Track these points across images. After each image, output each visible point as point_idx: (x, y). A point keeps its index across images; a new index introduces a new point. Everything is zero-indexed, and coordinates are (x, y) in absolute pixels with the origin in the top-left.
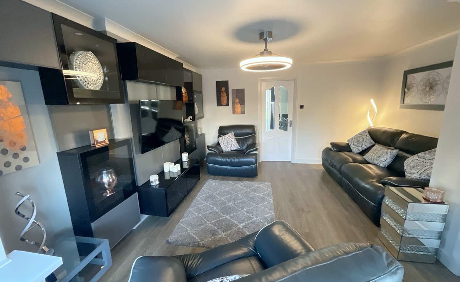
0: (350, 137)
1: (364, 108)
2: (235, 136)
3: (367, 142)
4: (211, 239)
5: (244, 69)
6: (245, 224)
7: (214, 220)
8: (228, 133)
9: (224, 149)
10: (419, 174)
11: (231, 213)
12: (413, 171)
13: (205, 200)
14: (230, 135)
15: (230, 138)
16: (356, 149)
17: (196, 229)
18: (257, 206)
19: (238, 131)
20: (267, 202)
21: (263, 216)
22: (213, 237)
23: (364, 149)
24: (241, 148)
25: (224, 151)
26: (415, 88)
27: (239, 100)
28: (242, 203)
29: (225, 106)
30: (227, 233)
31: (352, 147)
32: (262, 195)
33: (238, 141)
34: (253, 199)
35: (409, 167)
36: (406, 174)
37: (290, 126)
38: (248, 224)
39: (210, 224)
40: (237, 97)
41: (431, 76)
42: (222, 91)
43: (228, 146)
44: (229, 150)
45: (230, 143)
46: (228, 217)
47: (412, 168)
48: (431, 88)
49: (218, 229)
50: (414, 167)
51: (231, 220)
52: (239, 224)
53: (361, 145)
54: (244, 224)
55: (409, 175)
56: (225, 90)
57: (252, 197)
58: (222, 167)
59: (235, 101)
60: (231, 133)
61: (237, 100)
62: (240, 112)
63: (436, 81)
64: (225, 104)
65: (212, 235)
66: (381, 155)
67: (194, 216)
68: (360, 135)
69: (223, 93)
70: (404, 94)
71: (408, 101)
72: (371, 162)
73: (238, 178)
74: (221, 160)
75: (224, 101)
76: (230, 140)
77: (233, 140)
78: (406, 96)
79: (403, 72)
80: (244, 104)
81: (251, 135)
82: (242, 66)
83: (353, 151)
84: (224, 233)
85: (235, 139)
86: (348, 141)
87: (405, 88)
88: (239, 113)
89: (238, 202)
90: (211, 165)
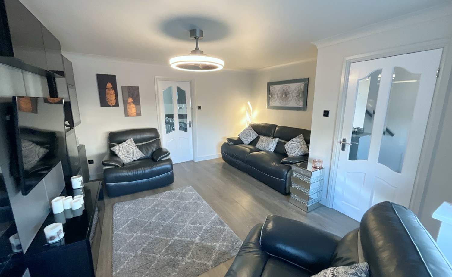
0: (240, 133)
1: (243, 109)
2: (135, 143)
3: (253, 135)
4: (176, 273)
5: (174, 66)
6: (200, 236)
7: (162, 249)
8: (126, 140)
9: (125, 160)
10: (297, 152)
11: (176, 232)
12: (293, 151)
13: (130, 231)
14: (128, 142)
15: (130, 146)
16: (246, 141)
17: (147, 272)
18: (196, 213)
19: (138, 137)
20: (203, 205)
21: (210, 221)
22: (176, 269)
23: (251, 140)
24: (146, 156)
25: (125, 163)
26: (276, 95)
27: (133, 99)
28: (179, 216)
29: (113, 106)
30: (189, 255)
31: (243, 140)
32: (192, 200)
33: (140, 148)
34: (186, 208)
35: (289, 149)
36: (288, 154)
37: (190, 127)
38: (202, 234)
39: (162, 256)
40: (129, 96)
41: (285, 88)
42: (107, 87)
43: (129, 156)
44: (132, 160)
45: (131, 152)
46: (176, 238)
47: (291, 149)
48: (286, 95)
49: (175, 256)
50: (292, 148)
51: (183, 239)
52: (194, 240)
53: (249, 138)
54: (198, 237)
55: (291, 154)
56: (112, 86)
57: (185, 206)
58: (129, 183)
59: (127, 101)
60: (129, 140)
61: (130, 100)
62: (135, 113)
63: (288, 91)
64: (114, 104)
65: (174, 267)
66: (269, 143)
67: (131, 258)
68: (247, 130)
69: (110, 90)
70: (269, 99)
71: (272, 104)
72: (263, 149)
73: (152, 190)
74: (127, 174)
75: (111, 101)
76: (131, 149)
77: (134, 148)
78: (270, 100)
79: (267, 84)
80: (140, 105)
81: (153, 140)
82: (172, 64)
83: (244, 143)
84: (185, 257)
85: (136, 146)
86: (239, 135)
87: (269, 95)
88: (133, 115)
89: (174, 216)
90: (113, 184)
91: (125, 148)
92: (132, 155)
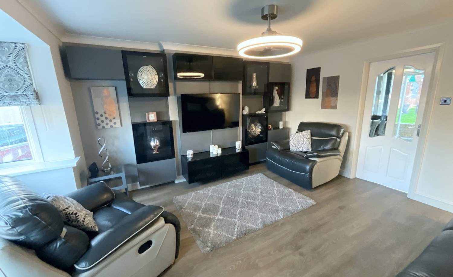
2: (311, 136)
8: (304, 131)
15: (303, 136)
19: (317, 131)
25: (291, 150)
29: (314, 98)
37: (418, 134)
40: (328, 88)
42: (313, 80)
43: (297, 145)
44: (298, 151)
45: (301, 142)
56: (316, 79)
62: (330, 106)
64: (314, 96)
69: (313, 83)
74: (277, 157)
75: (313, 92)
76: (302, 139)
77: (305, 140)
80: (336, 96)
81: (329, 138)
85: (310, 139)
88: (328, 108)
90: (269, 160)
91: (298, 137)
92: (300, 145)
